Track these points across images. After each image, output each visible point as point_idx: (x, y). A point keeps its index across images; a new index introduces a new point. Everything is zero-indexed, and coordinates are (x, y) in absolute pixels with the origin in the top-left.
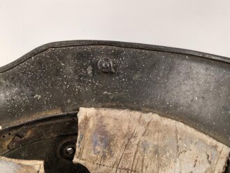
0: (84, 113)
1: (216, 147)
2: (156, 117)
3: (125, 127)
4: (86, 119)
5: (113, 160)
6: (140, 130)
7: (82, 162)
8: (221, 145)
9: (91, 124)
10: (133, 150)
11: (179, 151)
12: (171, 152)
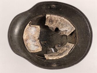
0: (47, 16)
1: (73, 28)
2: (63, 18)
3: (56, 19)
4: (48, 17)
5: (53, 25)
6: (59, 20)
7: (47, 25)
8: (74, 28)
9: (49, 18)
10: (57, 23)
11: (66, 26)
12: (65, 25)
